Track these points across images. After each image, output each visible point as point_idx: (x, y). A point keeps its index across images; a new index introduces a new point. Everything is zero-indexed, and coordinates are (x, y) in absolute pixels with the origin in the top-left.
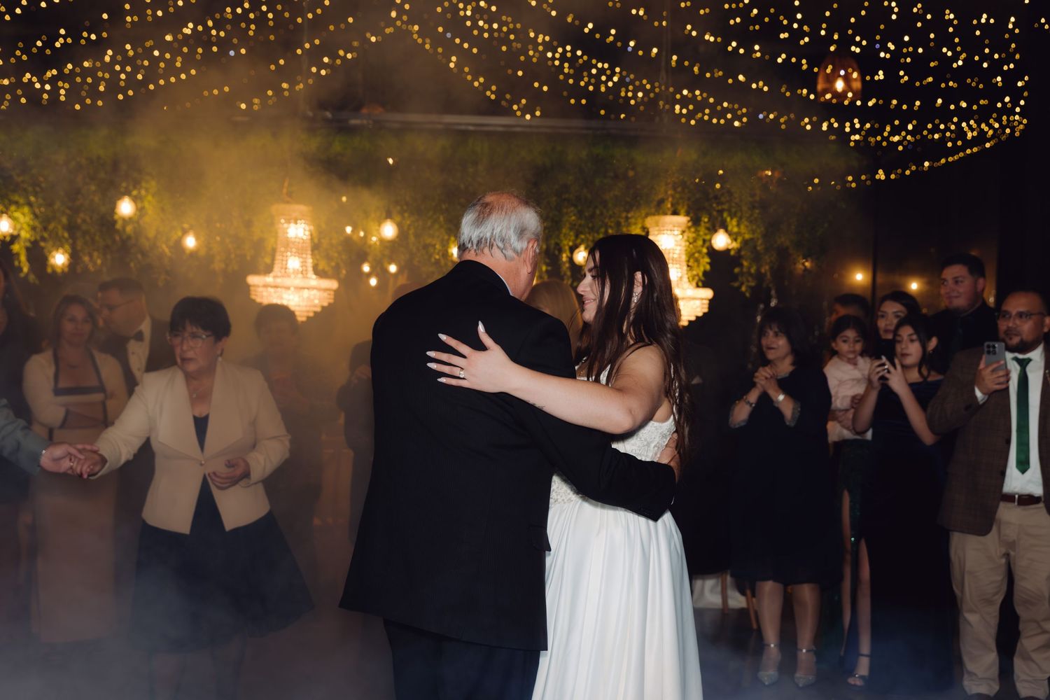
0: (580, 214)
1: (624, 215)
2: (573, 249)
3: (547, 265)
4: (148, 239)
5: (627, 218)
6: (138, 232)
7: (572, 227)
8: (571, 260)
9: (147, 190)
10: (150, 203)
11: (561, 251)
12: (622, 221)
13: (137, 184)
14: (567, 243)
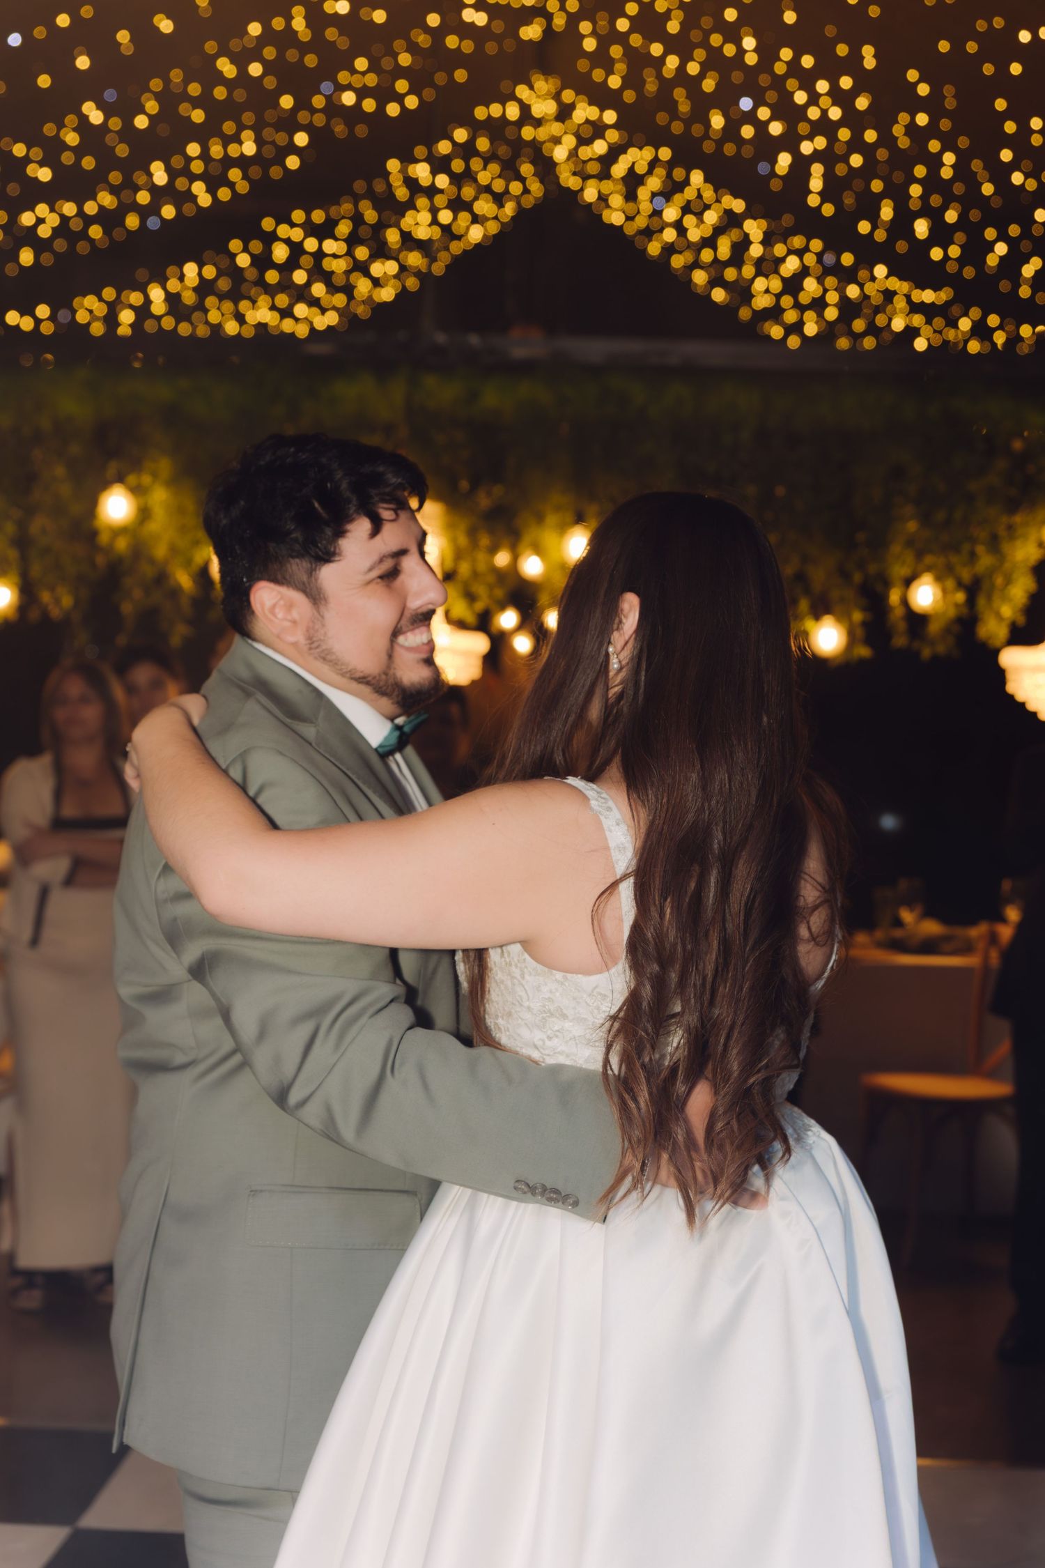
0: (926, 519)
1: (1004, 519)
2: (908, 582)
3: (864, 609)
4: (152, 561)
5: (1010, 528)
6: (139, 550)
7: (910, 543)
8: (905, 602)
9: (155, 475)
10: (160, 496)
11: (887, 584)
12: (1002, 532)
13: (136, 465)
14: (900, 570)
